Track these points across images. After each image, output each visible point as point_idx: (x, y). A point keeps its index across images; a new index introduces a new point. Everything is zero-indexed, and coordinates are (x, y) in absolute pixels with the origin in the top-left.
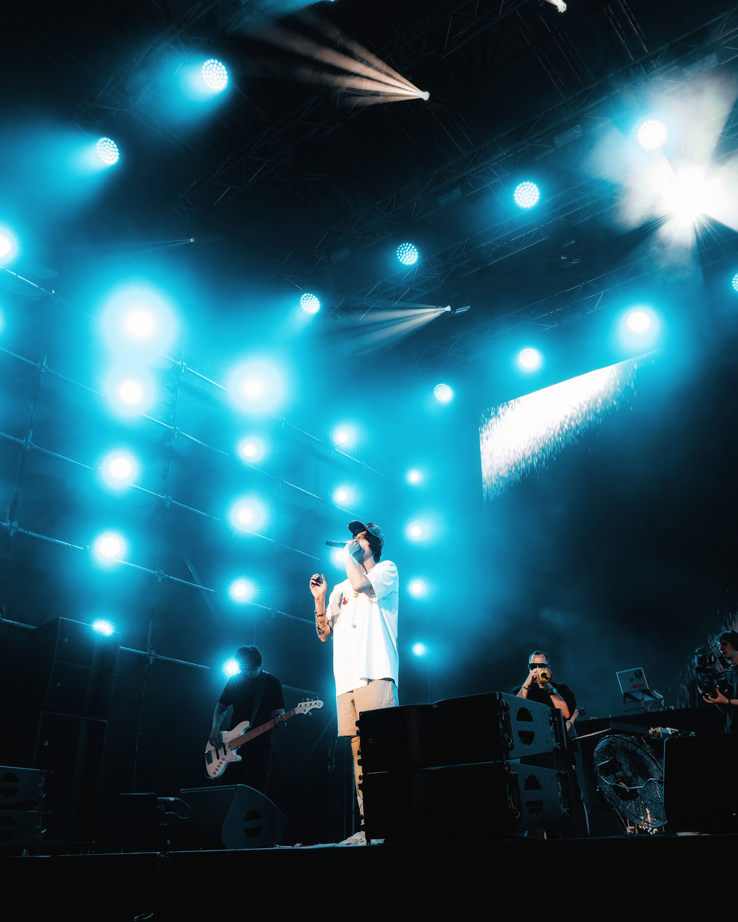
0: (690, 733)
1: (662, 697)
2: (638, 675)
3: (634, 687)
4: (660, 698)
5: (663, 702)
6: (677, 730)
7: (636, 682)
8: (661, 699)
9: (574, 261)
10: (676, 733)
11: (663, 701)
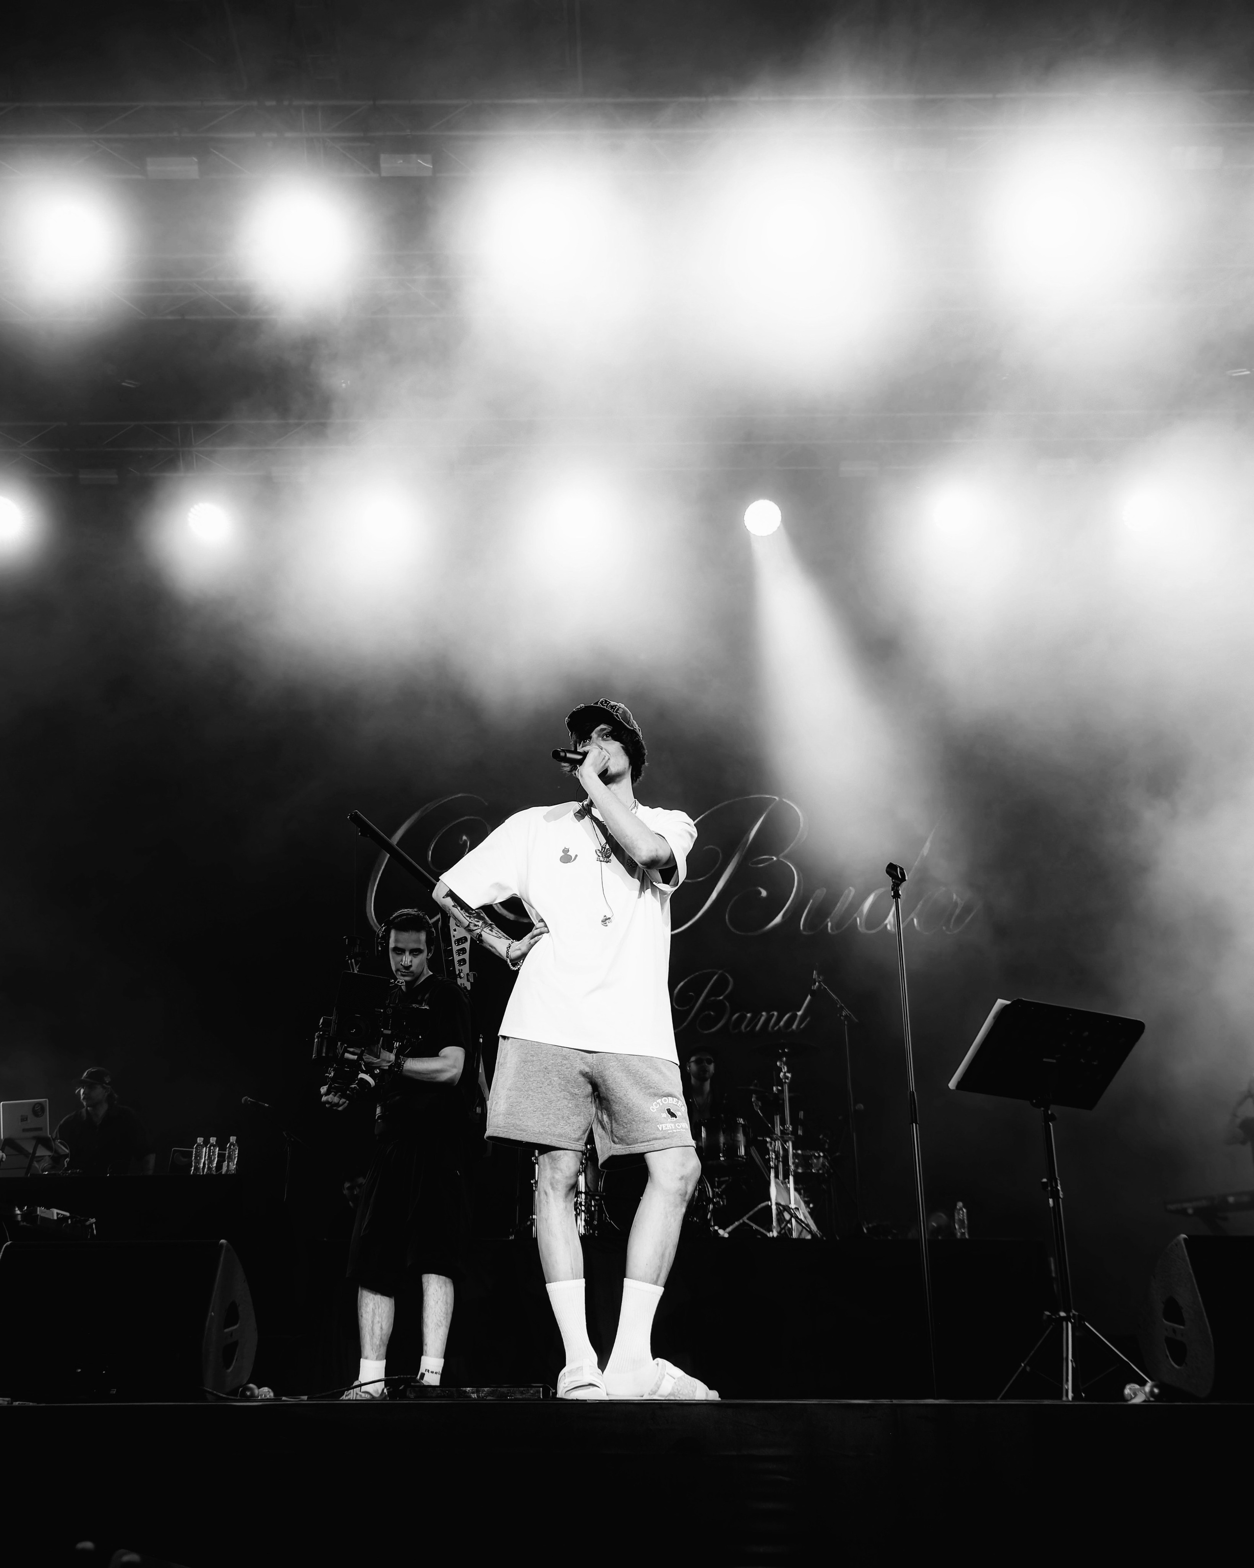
0: (88, 1220)
1: (68, 1151)
2: (38, 1111)
3: (24, 1130)
4: (63, 1153)
5: (67, 1161)
6: (68, 1214)
7: (33, 1122)
8: (66, 1156)
9: (126, 382)
10: (65, 1218)
11: (68, 1159)
